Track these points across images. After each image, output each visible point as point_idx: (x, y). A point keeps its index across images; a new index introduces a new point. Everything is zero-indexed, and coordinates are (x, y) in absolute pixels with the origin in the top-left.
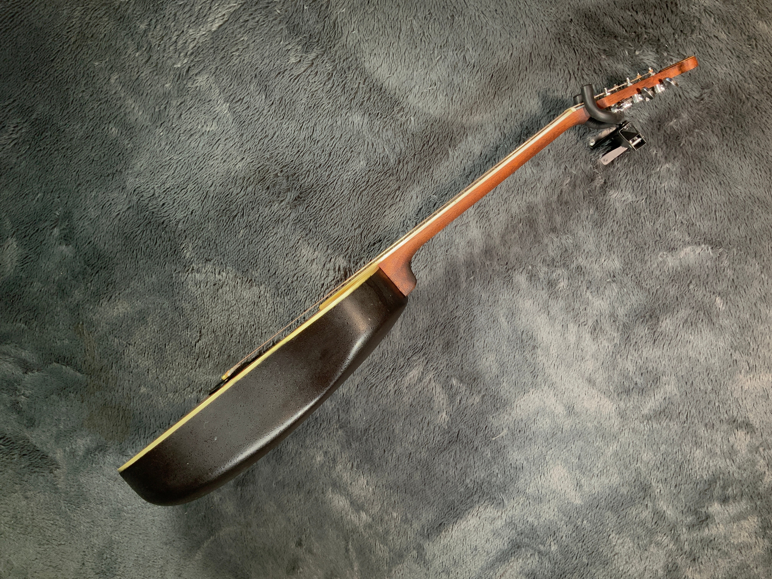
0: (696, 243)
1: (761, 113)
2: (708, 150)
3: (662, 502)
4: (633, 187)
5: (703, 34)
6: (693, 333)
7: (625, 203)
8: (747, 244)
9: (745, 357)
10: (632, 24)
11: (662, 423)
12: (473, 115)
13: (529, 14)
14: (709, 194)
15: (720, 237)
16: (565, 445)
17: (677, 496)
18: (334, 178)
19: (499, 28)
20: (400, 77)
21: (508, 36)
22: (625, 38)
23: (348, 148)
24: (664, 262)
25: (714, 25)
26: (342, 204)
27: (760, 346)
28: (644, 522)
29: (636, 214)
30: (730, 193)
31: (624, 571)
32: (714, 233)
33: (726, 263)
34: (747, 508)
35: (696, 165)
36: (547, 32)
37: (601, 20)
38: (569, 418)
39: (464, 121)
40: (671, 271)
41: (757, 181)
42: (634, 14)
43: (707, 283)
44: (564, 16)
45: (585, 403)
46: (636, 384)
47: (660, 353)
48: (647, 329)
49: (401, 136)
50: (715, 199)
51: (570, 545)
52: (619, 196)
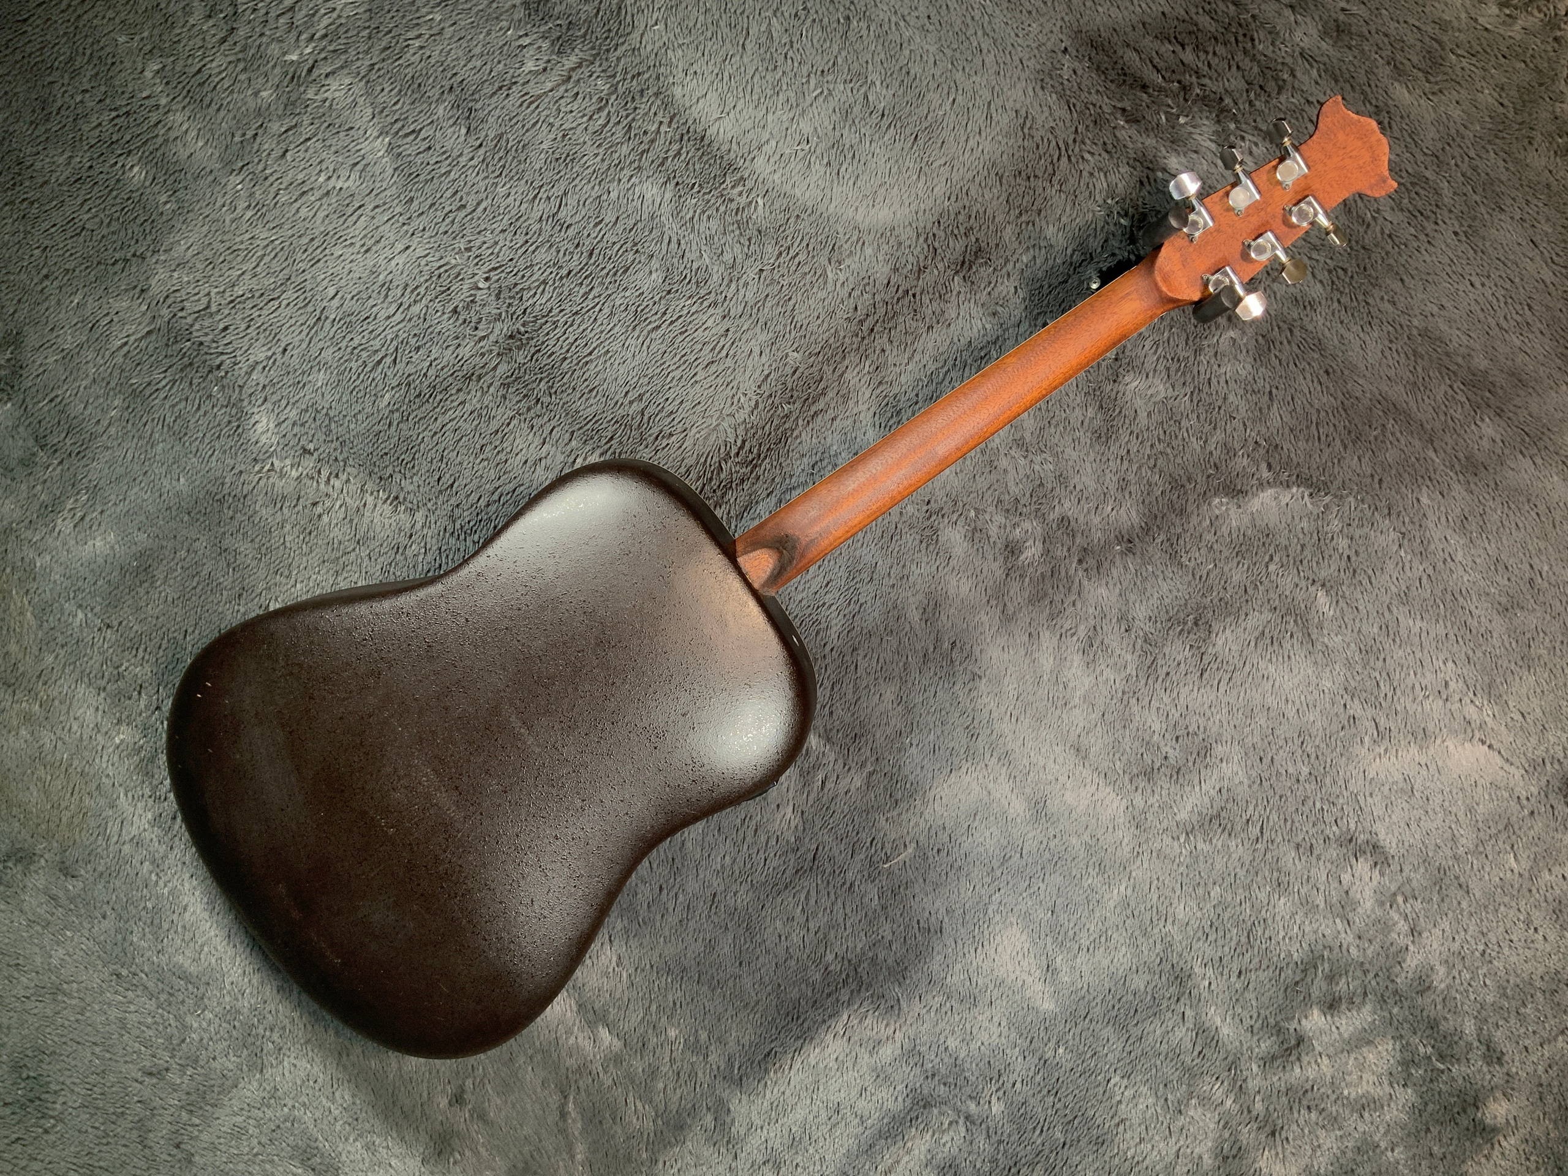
0: (1281, 483)
3: (1213, 1009)
5: (1298, 96)
6: (1274, 659)
7: (1153, 400)
8: (1373, 489)
10: (1174, 67)
11: (1214, 841)
12: (877, 207)
13: (988, 30)
14: (1306, 391)
16: (1027, 883)
17: (1242, 994)
18: (597, 300)
19: (933, 49)
20: (740, 121)
21: (950, 66)
22: (1160, 90)
23: (629, 245)
25: (1317, 83)
26: (608, 351)
28: (1177, 1051)
29: (1172, 422)
31: (1136, 1159)
32: (1315, 466)
33: (1335, 525)
36: (1020, 66)
37: (1120, 53)
38: (1036, 826)
39: (859, 217)
40: (1234, 536)
42: (1179, 48)
43: (1301, 562)
44: (1053, 40)
45: (1068, 794)
46: (1166, 758)
47: (1213, 697)
48: (1188, 647)
49: (737, 232)
51: (1032, 1101)
52: (1142, 386)
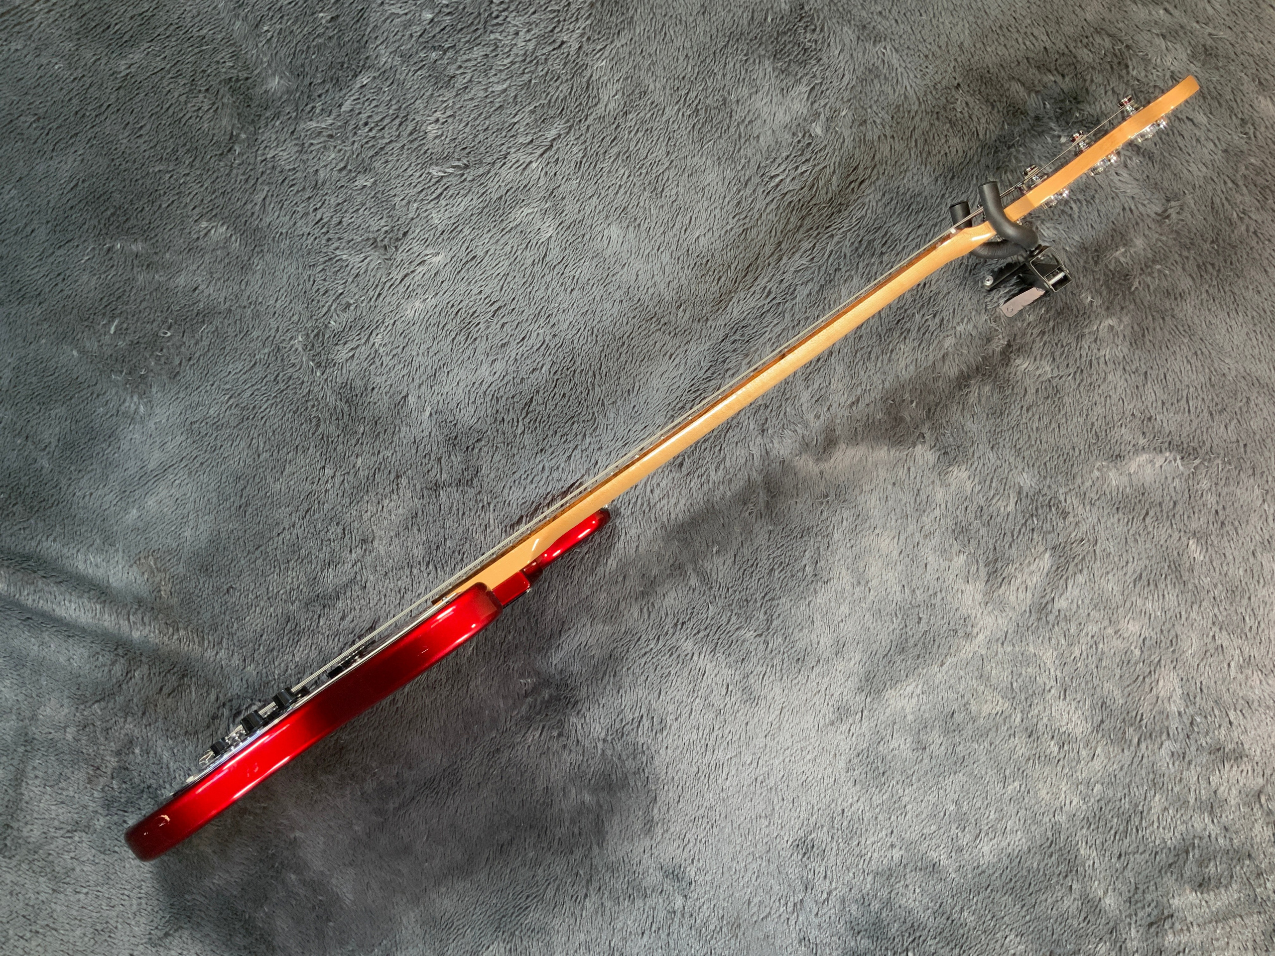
1: (1263, 243)
2: (1176, 299)
4: (1052, 353)
9: (1237, 642)
15: (1196, 440)
24: (1104, 478)
27: (1261, 623)
30: (1212, 369)
34: (1239, 899)
35: (1157, 324)
41: (1256, 351)
50: (1186, 379)
